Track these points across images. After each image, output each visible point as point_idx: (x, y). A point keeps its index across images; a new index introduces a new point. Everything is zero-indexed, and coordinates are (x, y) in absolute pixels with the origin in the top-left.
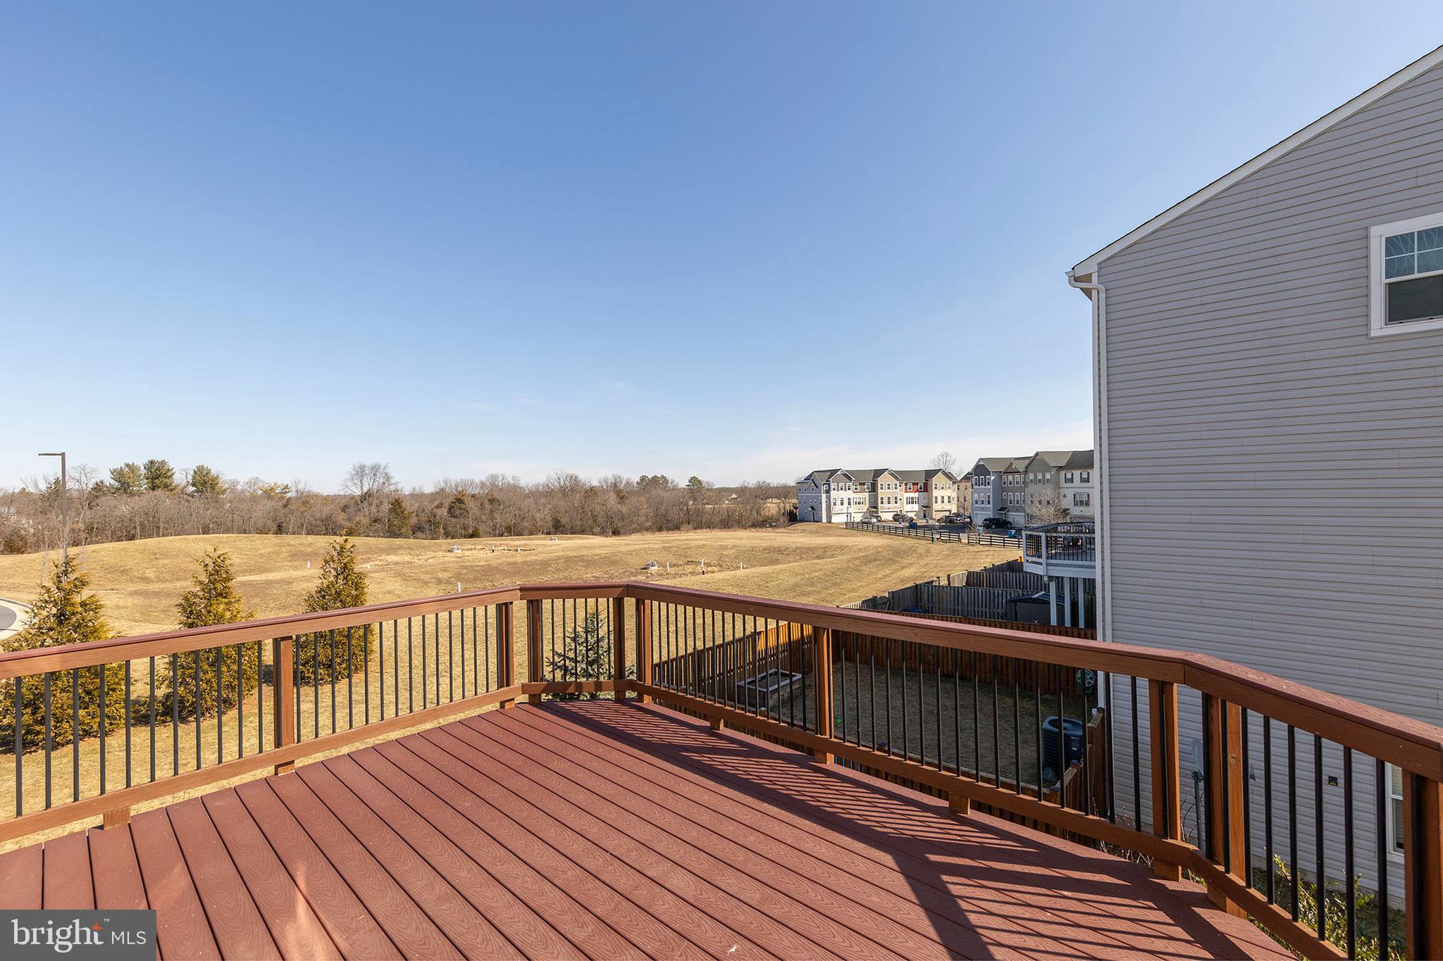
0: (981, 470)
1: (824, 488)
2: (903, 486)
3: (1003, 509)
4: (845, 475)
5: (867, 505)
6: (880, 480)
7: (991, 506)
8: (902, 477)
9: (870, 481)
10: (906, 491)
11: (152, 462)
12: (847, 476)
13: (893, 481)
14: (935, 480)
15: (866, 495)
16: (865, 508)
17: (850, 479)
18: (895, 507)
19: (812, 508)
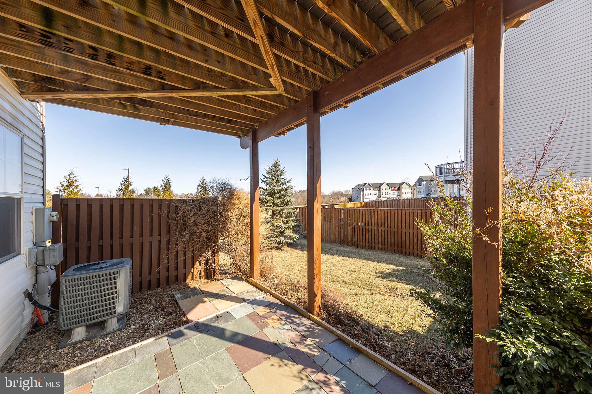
0: (420, 180)
1: (362, 189)
2: (391, 188)
3: (428, 194)
4: (369, 185)
5: (377, 195)
6: (382, 186)
7: (424, 193)
8: (390, 185)
9: (378, 187)
10: (392, 190)
11: (155, 187)
12: (370, 185)
13: (387, 187)
14: (402, 186)
15: (377, 192)
16: (376, 196)
17: (371, 186)
18: (387, 196)
19: (357, 197)
